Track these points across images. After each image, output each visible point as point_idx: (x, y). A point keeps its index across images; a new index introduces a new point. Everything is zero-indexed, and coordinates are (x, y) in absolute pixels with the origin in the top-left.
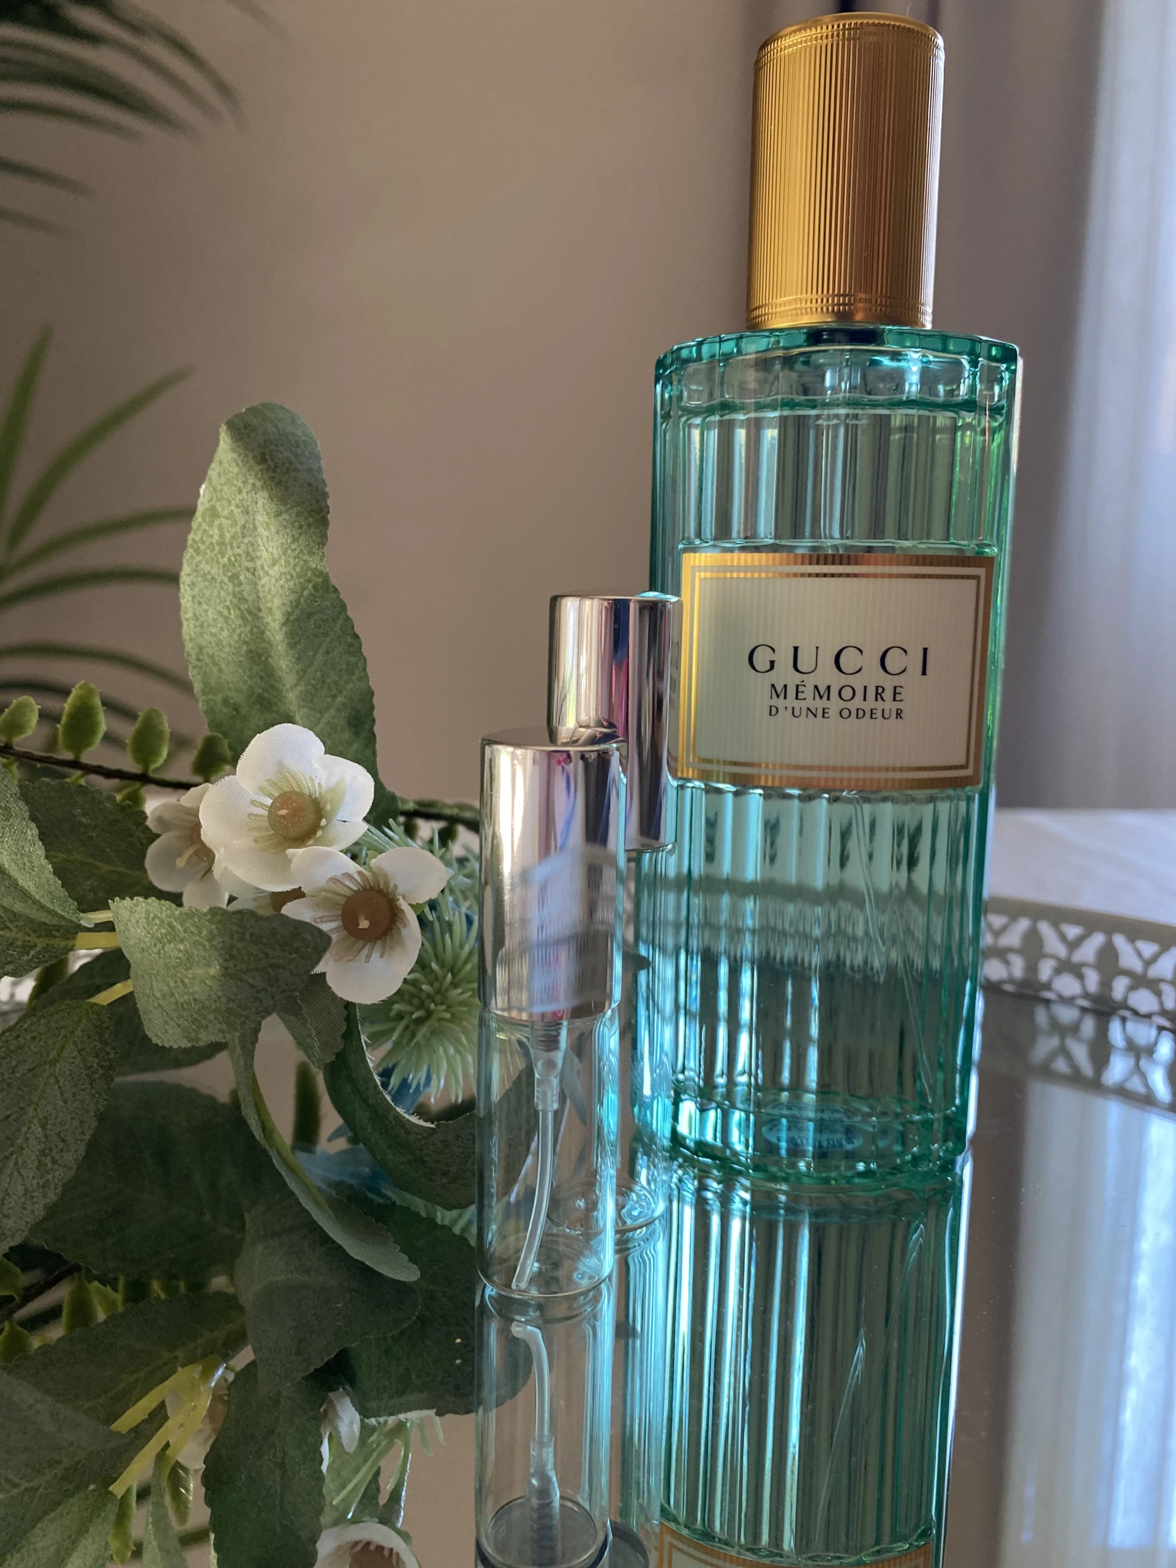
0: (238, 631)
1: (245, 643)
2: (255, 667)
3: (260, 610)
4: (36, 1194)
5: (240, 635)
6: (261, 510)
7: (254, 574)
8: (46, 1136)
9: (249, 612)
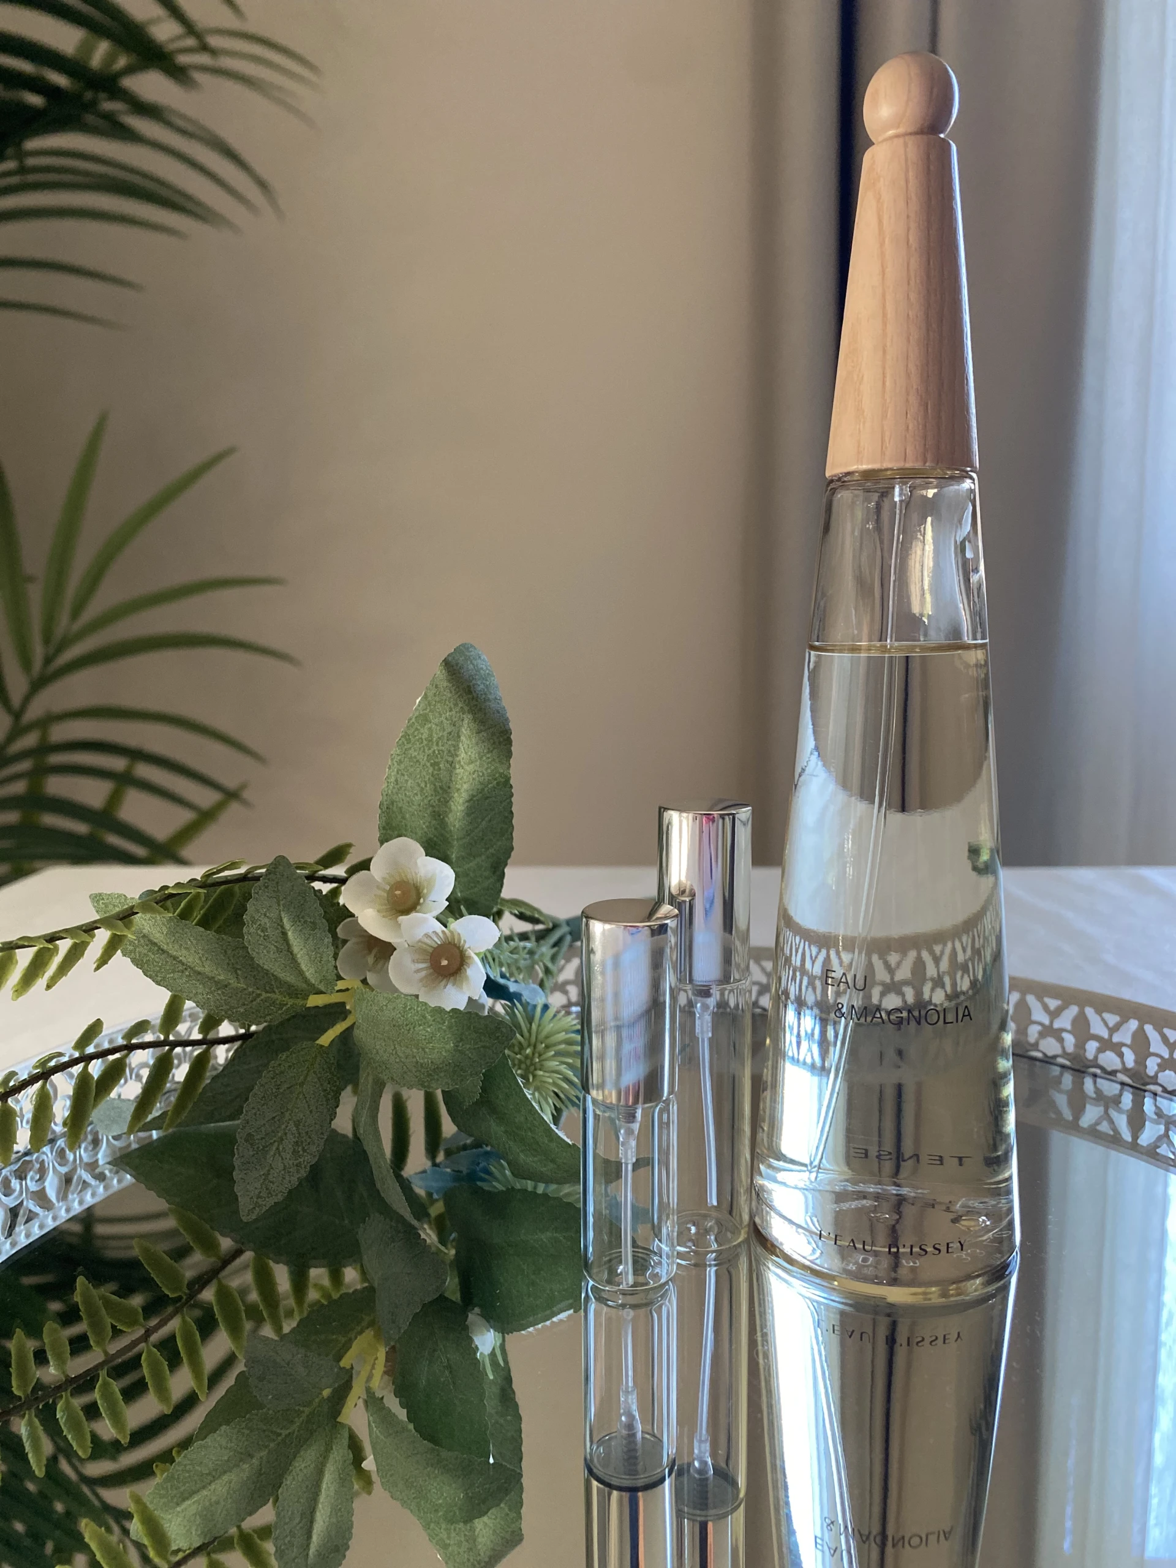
0: (429, 798)
1: (433, 806)
2: (434, 822)
3: (449, 788)
4: (291, 1170)
5: (429, 801)
6: (466, 726)
7: (451, 765)
8: (299, 1134)
9: (441, 788)
